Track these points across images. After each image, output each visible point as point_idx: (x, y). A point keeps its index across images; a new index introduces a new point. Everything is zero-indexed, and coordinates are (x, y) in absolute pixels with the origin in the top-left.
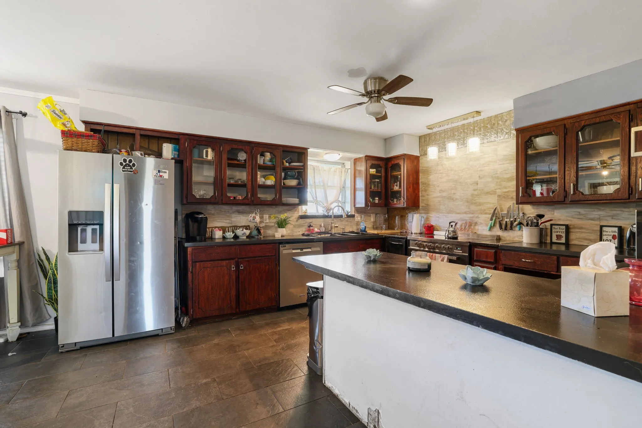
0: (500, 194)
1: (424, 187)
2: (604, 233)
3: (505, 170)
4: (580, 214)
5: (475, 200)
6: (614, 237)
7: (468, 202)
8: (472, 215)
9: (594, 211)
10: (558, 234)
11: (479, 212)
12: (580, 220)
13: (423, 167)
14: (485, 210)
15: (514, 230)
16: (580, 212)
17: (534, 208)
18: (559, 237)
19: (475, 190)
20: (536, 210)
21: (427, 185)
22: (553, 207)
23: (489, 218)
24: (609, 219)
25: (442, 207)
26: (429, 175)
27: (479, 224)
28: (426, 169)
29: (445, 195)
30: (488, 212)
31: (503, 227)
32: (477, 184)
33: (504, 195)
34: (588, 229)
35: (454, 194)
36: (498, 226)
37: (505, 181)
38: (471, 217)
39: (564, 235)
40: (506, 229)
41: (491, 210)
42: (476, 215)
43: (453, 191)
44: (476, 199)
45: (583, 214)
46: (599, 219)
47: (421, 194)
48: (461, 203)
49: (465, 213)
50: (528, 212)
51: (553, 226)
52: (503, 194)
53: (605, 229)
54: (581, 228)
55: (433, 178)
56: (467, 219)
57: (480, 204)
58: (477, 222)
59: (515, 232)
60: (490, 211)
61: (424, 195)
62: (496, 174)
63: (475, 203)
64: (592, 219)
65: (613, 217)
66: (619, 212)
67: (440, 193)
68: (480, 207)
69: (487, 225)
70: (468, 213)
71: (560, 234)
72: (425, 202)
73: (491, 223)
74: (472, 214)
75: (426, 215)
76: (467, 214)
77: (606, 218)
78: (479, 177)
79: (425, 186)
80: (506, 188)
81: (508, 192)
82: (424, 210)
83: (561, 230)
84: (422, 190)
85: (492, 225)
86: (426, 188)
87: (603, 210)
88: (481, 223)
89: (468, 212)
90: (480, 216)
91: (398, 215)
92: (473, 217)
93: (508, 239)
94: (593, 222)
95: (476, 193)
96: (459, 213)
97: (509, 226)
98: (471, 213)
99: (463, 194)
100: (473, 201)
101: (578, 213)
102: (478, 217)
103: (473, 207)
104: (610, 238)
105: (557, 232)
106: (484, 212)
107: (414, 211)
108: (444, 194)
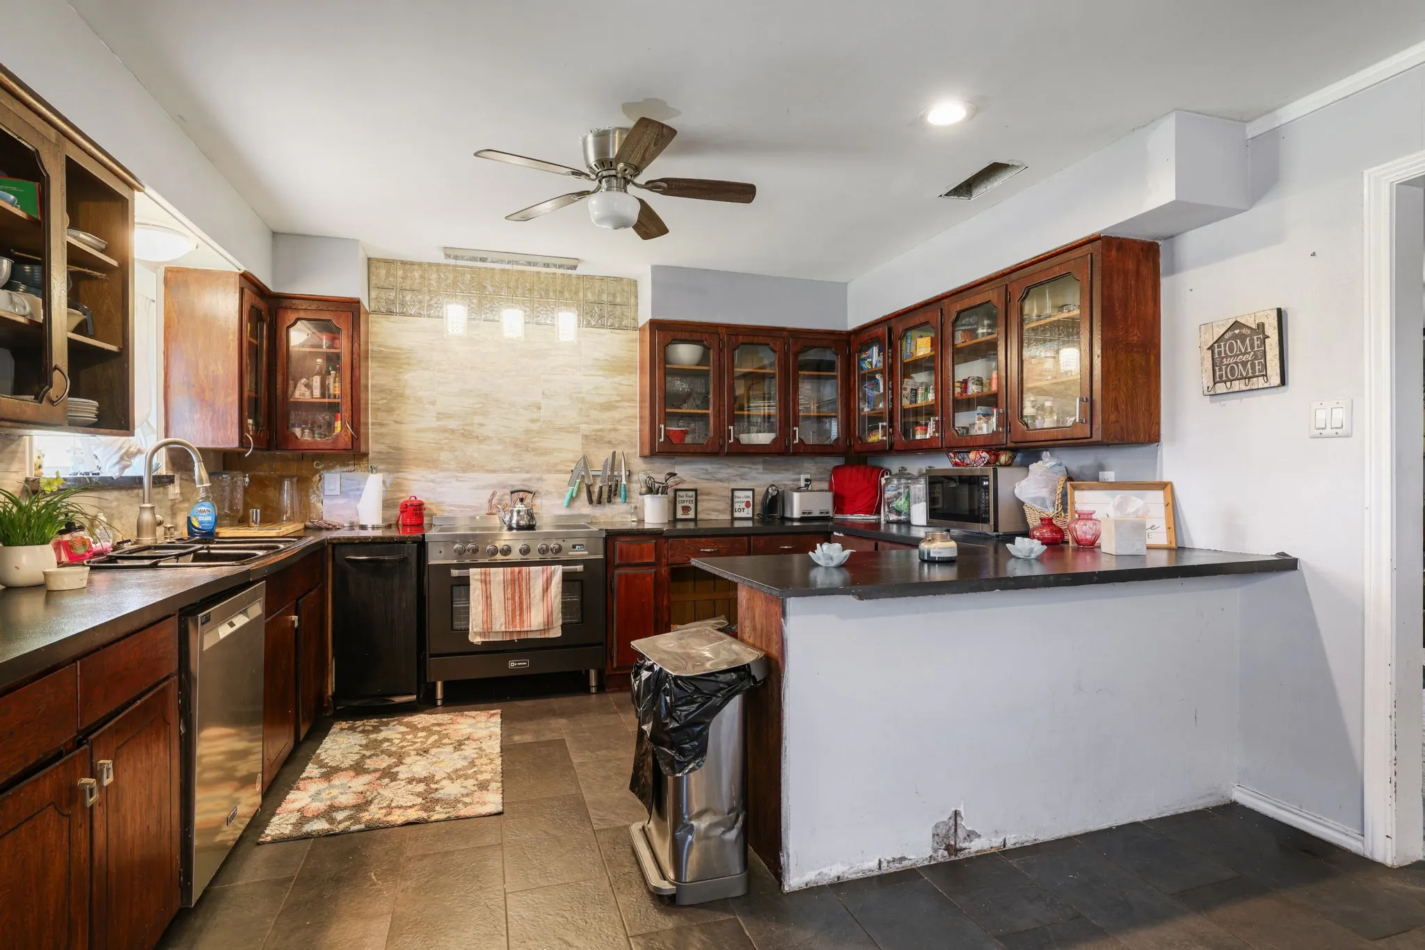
0: (588, 434)
1: (385, 401)
2: (736, 500)
3: (596, 388)
4: (707, 472)
5: (535, 442)
6: (748, 504)
7: (516, 446)
8: (526, 476)
9: (722, 468)
10: (685, 504)
11: (544, 468)
12: (705, 481)
13: (380, 346)
14: (556, 464)
15: (614, 503)
16: (707, 470)
17: (645, 463)
18: (686, 509)
19: (533, 421)
20: (648, 465)
21: (395, 396)
22: (673, 461)
23: (565, 481)
24: (737, 478)
25: (444, 456)
26: (401, 370)
27: (543, 493)
28: (393, 353)
29: (454, 427)
30: (561, 467)
31: (595, 497)
32: (539, 408)
33: (595, 435)
34: (717, 496)
35: (481, 425)
36: (584, 495)
37: (595, 409)
38: (524, 480)
39: (692, 506)
40: (599, 502)
41: (570, 464)
42: (537, 475)
43: (477, 419)
44: (537, 439)
45: (710, 473)
46: (728, 480)
47: (375, 417)
48: (499, 448)
49: (511, 470)
50: (637, 469)
51: (678, 493)
52: (593, 433)
53: (737, 493)
54: (709, 494)
55: (414, 381)
56: (515, 483)
57: (546, 452)
58: (540, 490)
59: (615, 506)
60: (566, 466)
61: (384, 422)
62: (580, 393)
63: (534, 450)
64: (721, 480)
65: (742, 477)
66: (747, 470)
67: (438, 419)
68: (546, 458)
69: (561, 496)
70: (517, 470)
71: (687, 504)
72: (387, 442)
73: (570, 491)
74: (528, 472)
75: (392, 476)
76: (515, 472)
77: (734, 478)
78: (543, 393)
79: (389, 397)
80: (598, 422)
81: (601, 430)
82: (383, 461)
83: (688, 499)
84: (374, 406)
85: (574, 495)
86: (394, 405)
87: (732, 467)
88: (548, 493)
89: (518, 468)
90: (545, 476)
91: (291, 477)
92: (530, 480)
93: (602, 521)
94: (721, 484)
95: (535, 427)
96: (494, 471)
97: (605, 496)
98: (522, 470)
99: (504, 427)
100: (528, 444)
101: (705, 471)
102: (540, 479)
103: (529, 458)
104: (743, 506)
105: (684, 502)
106: (553, 469)
107: (348, 465)
108: (453, 424)
